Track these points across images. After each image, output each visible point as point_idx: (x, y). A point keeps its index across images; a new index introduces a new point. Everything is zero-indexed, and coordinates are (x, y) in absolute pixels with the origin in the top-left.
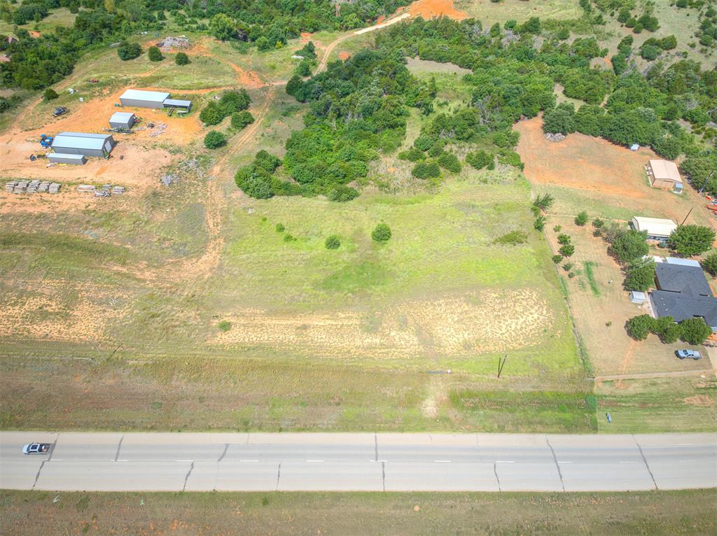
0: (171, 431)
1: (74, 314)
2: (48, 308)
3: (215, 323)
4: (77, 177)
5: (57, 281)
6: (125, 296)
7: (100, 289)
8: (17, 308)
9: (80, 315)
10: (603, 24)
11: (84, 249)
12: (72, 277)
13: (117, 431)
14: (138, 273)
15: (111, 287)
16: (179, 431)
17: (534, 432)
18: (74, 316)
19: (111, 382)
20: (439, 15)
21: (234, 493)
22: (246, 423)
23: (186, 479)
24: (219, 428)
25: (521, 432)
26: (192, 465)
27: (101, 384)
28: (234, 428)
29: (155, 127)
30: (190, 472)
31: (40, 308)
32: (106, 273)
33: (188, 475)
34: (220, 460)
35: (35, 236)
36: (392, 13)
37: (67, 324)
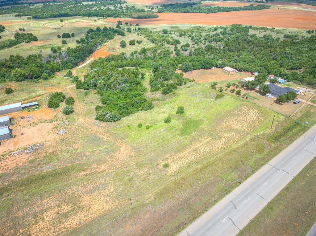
0: (203, 213)
1: (83, 204)
2: (63, 211)
3: (160, 167)
4: (3, 151)
5: (53, 197)
6: (103, 182)
7: (85, 186)
8: (41, 223)
9: (88, 202)
10: (164, 46)
11: (52, 176)
12: (60, 191)
13: (180, 232)
14: (98, 170)
15: (89, 182)
16: (206, 211)
17: (299, 136)
18: (85, 205)
19: (147, 216)
20: (108, 55)
21: (258, 215)
22: (225, 190)
23: (235, 225)
24: (219, 198)
25: (297, 139)
26: (229, 218)
27: (143, 221)
28: (224, 194)
29: (25, 118)
30: (233, 222)
31: (58, 214)
32: (79, 178)
33: (233, 223)
34: (236, 209)
35: (10, 186)
36: (84, 60)
37: (85, 211)
